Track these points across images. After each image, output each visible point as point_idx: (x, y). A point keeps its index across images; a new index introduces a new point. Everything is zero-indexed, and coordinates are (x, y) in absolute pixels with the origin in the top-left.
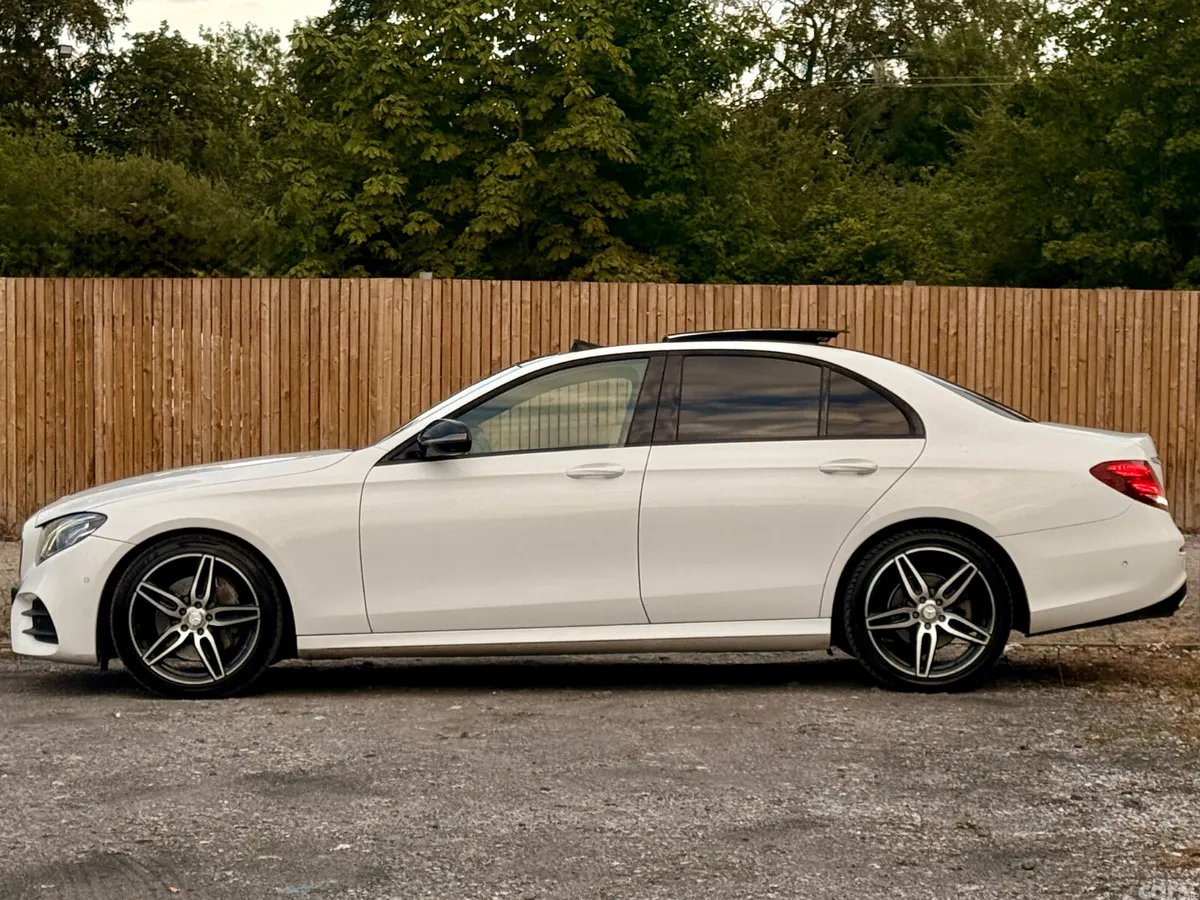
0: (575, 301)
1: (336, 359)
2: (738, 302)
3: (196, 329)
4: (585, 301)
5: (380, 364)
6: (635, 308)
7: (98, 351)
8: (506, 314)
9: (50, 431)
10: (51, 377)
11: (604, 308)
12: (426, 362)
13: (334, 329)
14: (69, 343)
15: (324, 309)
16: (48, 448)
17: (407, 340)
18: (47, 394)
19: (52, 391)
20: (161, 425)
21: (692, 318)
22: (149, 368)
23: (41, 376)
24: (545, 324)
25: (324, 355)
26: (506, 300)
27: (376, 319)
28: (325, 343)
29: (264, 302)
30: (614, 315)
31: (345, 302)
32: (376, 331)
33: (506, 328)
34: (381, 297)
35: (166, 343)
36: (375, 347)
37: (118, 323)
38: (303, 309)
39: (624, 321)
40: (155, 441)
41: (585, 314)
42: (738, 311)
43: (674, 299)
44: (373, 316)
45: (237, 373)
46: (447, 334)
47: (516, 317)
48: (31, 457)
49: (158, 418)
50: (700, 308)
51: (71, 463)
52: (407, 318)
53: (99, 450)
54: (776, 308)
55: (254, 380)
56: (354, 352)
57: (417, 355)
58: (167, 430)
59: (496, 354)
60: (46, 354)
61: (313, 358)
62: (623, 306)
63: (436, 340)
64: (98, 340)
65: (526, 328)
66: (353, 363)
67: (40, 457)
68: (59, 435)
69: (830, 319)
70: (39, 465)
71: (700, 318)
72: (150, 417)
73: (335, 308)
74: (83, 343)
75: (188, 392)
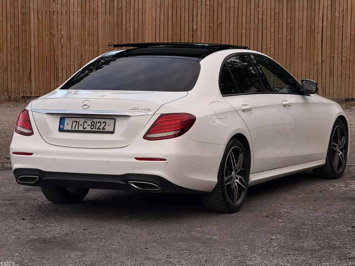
0: (228, 4)
1: (129, 29)
2: (297, 4)
3: (71, 17)
4: (232, 4)
5: (147, 31)
6: (253, 7)
7: (32, 25)
8: (199, 10)
9: (13, 58)
10: (13, 37)
11: (240, 7)
12: (166, 30)
13: (128, 17)
14: (20, 22)
15: (124, 8)
16: (12, 65)
17: (158, 20)
18: (11, 43)
19: (13, 42)
20: (58, 56)
21: (277, 11)
22: (53, 32)
23: (9, 36)
24: (216, 14)
25: (124, 27)
26: (199, 4)
27: (145, 12)
28: (124, 22)
29: (99, 5)
30: (244, 10)
31: (132, 5)
32: (145, 18)
33: (199, 16)
34: (147, 3)
35: (59, 22)
36: (145, 24)
37: (40, 14)
38: (115, 8)
39: (248, 13)
40: (56, 63)
41: (232, 10)
42: (297, 8)
43: (270, 3)
44: (144, 12)
45: (89, 35)
46: (174, 18)
47: (203, 11)
48: (5, 69)
49: (56, 53)
50: (281, 6)
51: (21, 71)
52: (158, 12)
53: (33, 66)
54: (313, 7)
55: (95, 38)
56: (136, 26)
57: (162, 27)
58: (60, 58)
59: (195, 27)
60: (11, 26)
61: (119, 28)
62: (248, 6)
63: (170, 21)
64: (32, 20)
65: (208, 16)
66: (136, 30)
67: (9, 69)
68: (16, 60)
69: (336, 11)
70: (9, 72)
71: (281, 11)
72: (53, 52)
73: (128, 7)
74: (26, 22)
75: (69, 42)
